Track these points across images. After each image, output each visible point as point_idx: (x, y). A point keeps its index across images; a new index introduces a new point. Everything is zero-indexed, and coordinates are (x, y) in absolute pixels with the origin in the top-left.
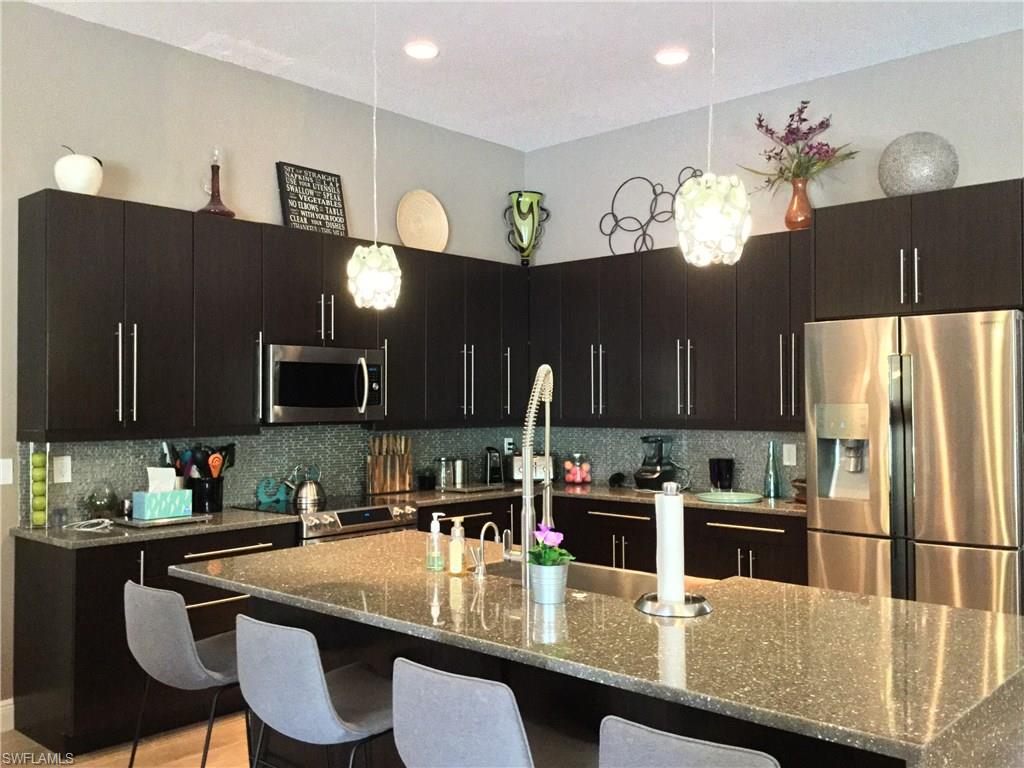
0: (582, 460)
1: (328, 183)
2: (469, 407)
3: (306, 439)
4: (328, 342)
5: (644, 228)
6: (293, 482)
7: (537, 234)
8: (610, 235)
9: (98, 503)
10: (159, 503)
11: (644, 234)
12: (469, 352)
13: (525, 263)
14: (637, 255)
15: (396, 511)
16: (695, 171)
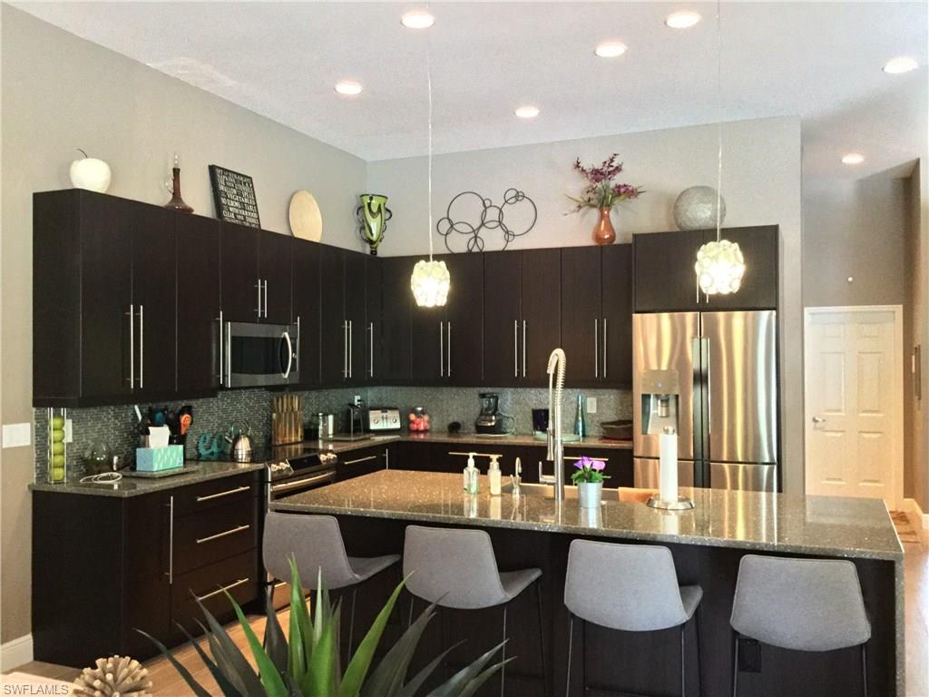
0: (423, 412)
1: (245, 183)
2: (348, 372)
3: (229, 401)
4: (263, 321)
5: (475, 232)
6: (230, 437)
7: (383, 229)
8: (446, 235)
9: (98, 459)
10: (162, 457)
11: (476, 237)
12: (348, 326)
13: (374, 252)
14: (470, 254)
15: (323, 457)
16: (518, 192)
